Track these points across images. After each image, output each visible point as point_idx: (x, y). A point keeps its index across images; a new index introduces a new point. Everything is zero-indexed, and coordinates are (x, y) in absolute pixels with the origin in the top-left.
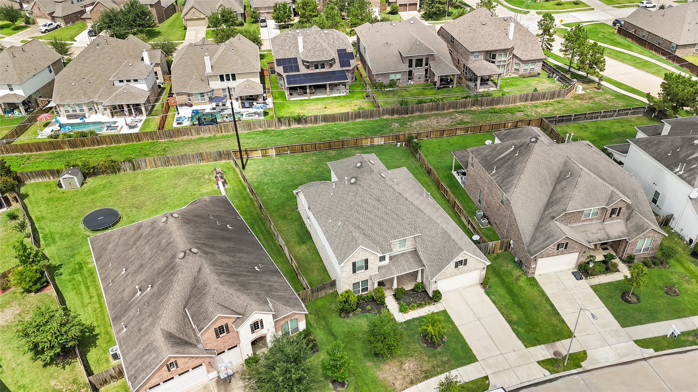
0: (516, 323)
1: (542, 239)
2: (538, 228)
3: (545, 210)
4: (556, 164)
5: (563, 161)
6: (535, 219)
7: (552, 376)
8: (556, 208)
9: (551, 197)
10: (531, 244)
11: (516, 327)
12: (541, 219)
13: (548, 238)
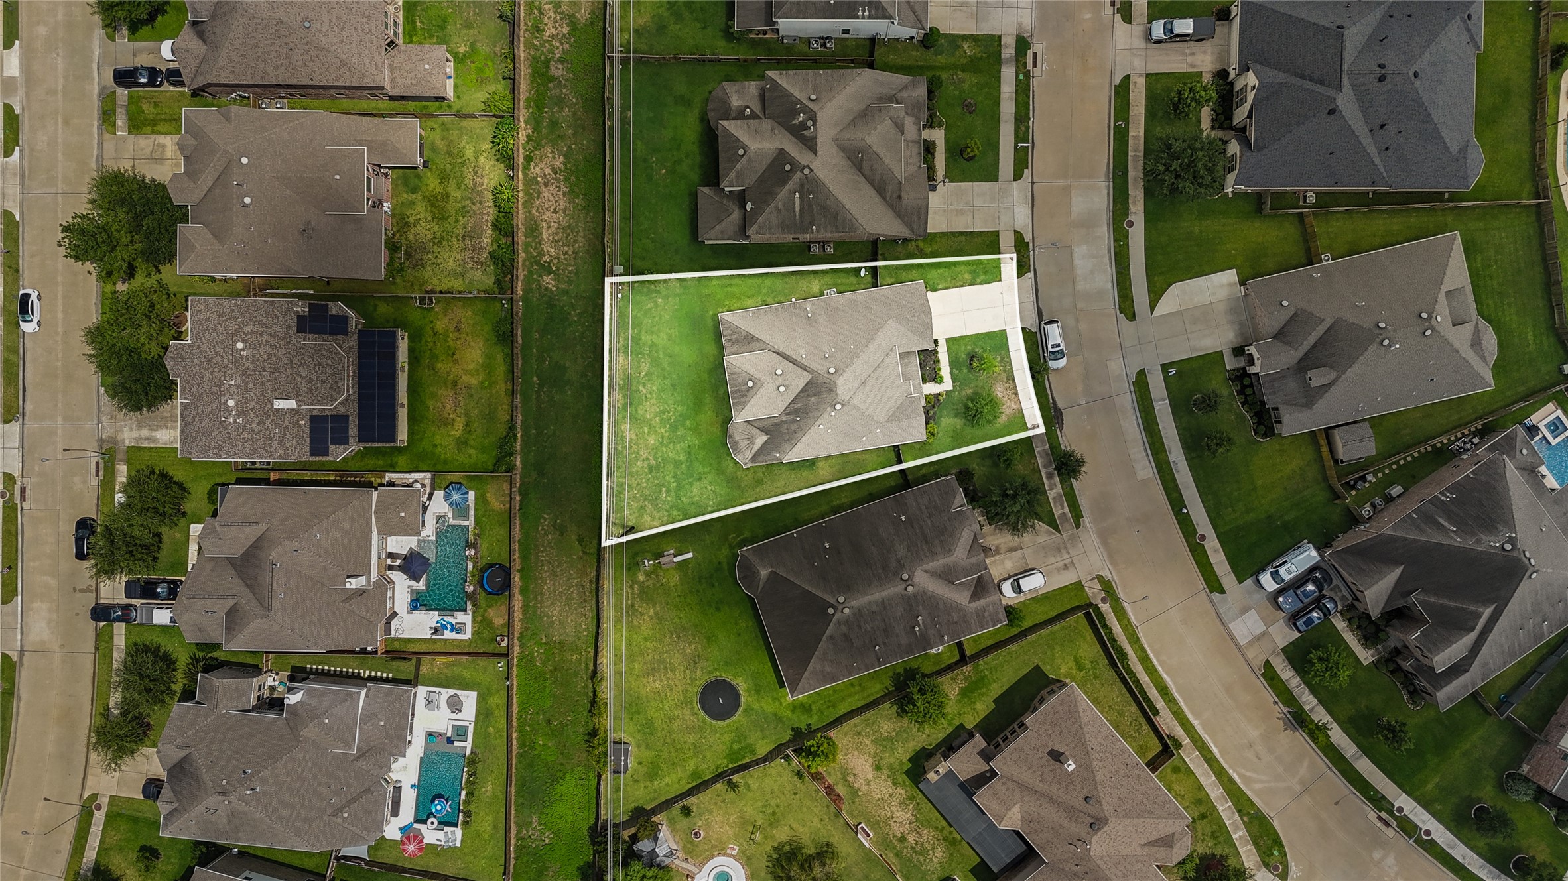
0: (974, 278)
1: (915, 218)
2: (899, 214)
3: (884, 199)
4: (838, 159)
5: (836, 149)
6: (889, 214)
7: (1032, 272)
8: (889, 188)
9: (872, 185)
10: (912, 230)
11: (978, 281)
12: (892, 207)
13: (919, 213)
